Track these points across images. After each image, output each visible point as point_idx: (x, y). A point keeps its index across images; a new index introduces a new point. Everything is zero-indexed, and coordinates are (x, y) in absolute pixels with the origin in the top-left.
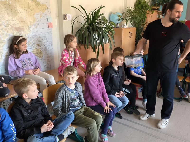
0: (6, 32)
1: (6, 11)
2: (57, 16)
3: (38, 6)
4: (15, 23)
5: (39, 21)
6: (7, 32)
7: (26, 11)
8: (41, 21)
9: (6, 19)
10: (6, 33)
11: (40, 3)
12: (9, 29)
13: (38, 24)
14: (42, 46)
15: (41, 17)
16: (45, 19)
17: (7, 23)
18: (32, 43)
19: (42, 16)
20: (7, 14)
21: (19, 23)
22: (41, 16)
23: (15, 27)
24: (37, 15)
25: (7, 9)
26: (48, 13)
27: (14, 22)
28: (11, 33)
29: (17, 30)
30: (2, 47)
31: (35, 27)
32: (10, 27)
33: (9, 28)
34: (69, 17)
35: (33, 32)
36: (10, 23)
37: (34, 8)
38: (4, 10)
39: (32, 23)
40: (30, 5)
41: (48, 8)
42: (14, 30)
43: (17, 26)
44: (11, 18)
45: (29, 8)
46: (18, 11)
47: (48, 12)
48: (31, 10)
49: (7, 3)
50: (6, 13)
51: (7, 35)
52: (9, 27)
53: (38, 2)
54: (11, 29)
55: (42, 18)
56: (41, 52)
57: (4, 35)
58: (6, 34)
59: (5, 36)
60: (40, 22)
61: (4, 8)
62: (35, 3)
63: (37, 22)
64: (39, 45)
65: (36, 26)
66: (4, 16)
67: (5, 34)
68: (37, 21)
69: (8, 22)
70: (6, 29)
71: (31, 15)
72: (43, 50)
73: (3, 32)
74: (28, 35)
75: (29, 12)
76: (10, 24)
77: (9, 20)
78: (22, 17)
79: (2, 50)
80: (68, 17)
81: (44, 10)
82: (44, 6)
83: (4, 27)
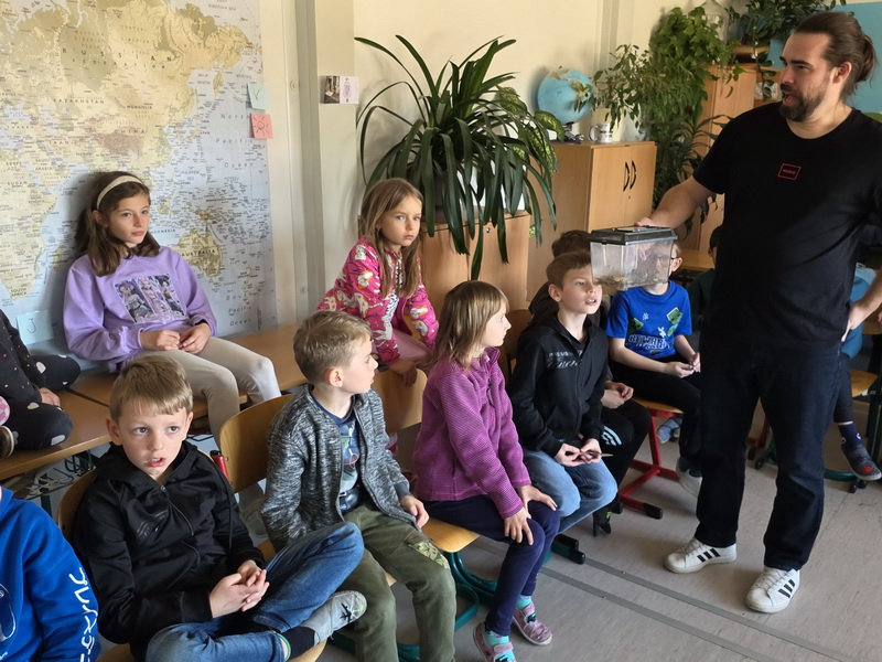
0: (58, 156)
1: (58, 58)
2: (292, 85)
3: (205, 36)
4: (101, 115)
5: (208, 104)
6: (61, 156)
7: (153, 58)
8: (216, 104)
9: (61, 96)
10: (60, 159)
11: (217, 22)
12: (70, 141)
13: (204, 119)
14: (219, 223)
15: (221, 89)
16: (239, 95)
17: (64, 111)
18: (175, 209)
19: (225, 85)
20: (63, 72)
21: (117, 115)
22: (218, 83)
23: (100, 131)
24: (202, 79)
25: (64, 50)
26: (250, 68)
27: (96, 110)
28: (80, 159)
29: (107, 145)
30: (38, 224)
31: (192, 132)
32: (78, 132)
33: (71, 133)
34: (347, 88)
35: (180, 156)
36: (78, 111)
37: (188, 43)
38: (51, 55)
39: (177, 114)
40: (168, 30)
41: (250, 45)
42: (95, 144)
43: (108, 128)
44: (80, 89)
45: (163, 45)
46: (115, 57)
47: (252, 65)
48: (173, 52)
49: (66, 21)
50: (61, 67)
51: (62, 167)
52: (71, 129)
53: (204, 19)
54: (82, 139)
55: (223, 92)
56: (215, 249)
57: (49, 164)
58: (59, 163)
59: (53, 171)
60: (214, 108)
61: (53, 44)
62: (192, 22)
63: (201, 108)
64: (208, 215)
65: (193, 129)
66: (48, 78)
67: (53, 163)
68: (201, 104)
69: (68, 110)
70: (58, 142)
71: (172, 78)
72: (225, 238)
73: (43, 155)
74: (160, 169)
75: (165, 64)
76: (76, 117)
77: (70, 100)
78: (130, 86)
79: (39, 235)
80: (341, 89)
81: (234, 54)
82: (233, 35)
83: (51, 131)
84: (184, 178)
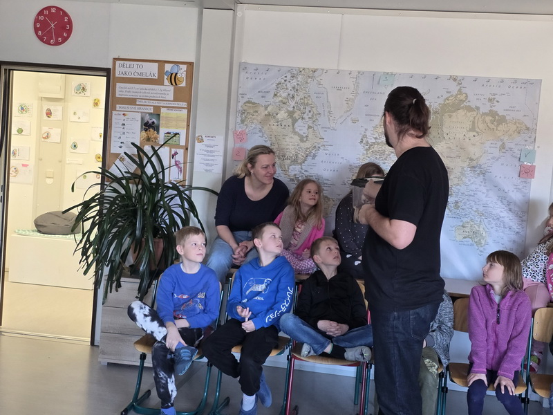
7: (464, 135)
8: (499, 158)
13: (490, 165)
14: (489, 219)
16: (515, 154)
22: (502, 148)
35: (471, 182)
37: (487, 128)
41: (528, 129)
46: (445, 135)
48: (477, 133)
55: (505, 153)
65: (482, 170)
68: (489, 158)
72: (492, 228)
75: (471, 138)
78: (450, 148)
81: (516, 133)
82: (517, 124)
84: (472, 193)
